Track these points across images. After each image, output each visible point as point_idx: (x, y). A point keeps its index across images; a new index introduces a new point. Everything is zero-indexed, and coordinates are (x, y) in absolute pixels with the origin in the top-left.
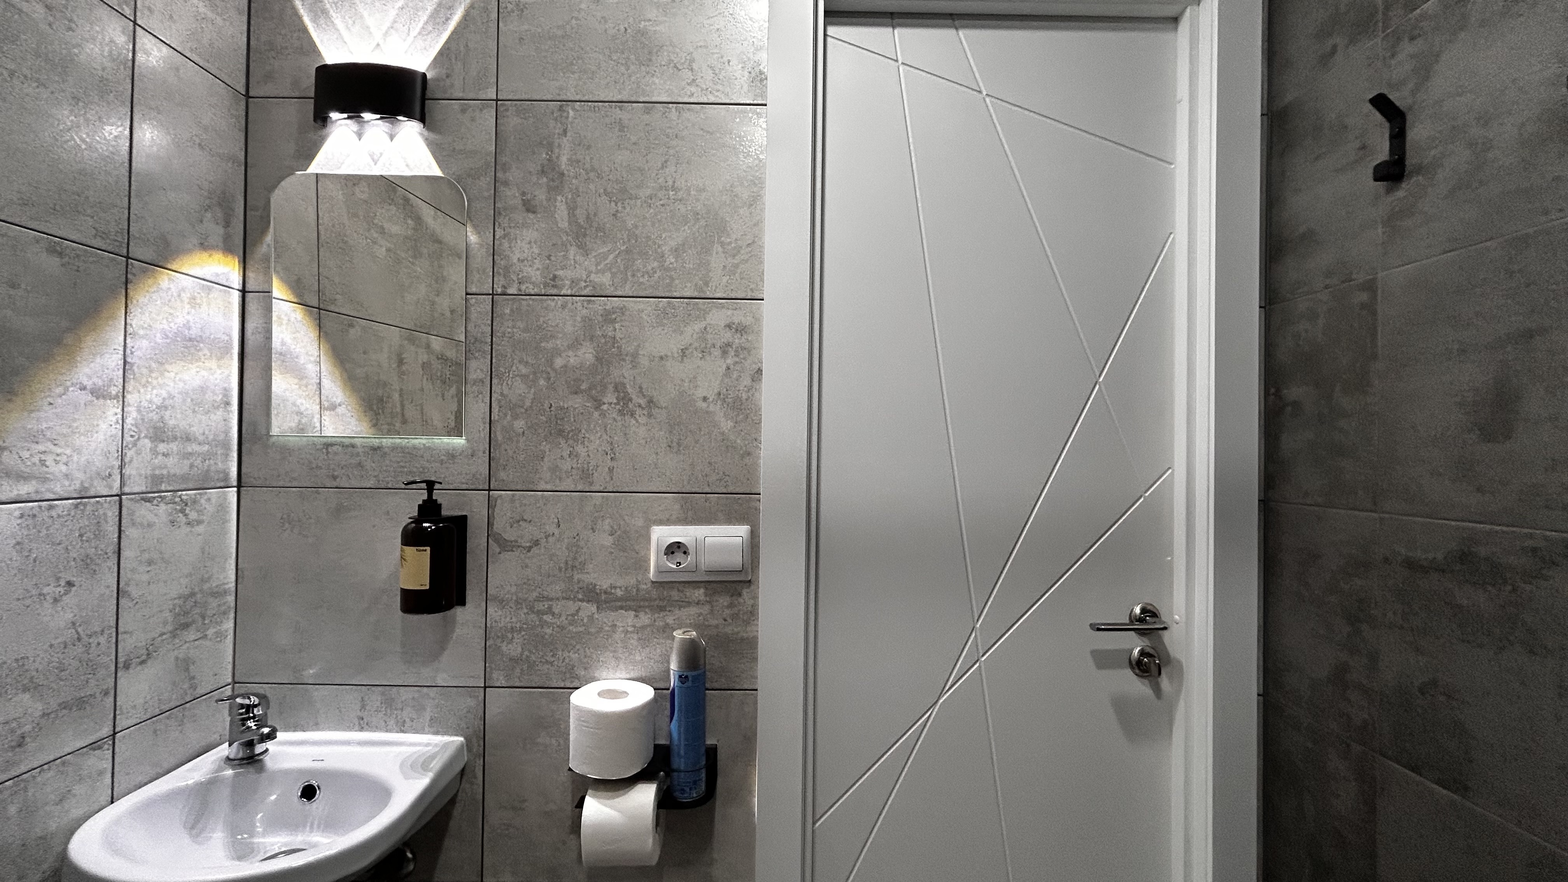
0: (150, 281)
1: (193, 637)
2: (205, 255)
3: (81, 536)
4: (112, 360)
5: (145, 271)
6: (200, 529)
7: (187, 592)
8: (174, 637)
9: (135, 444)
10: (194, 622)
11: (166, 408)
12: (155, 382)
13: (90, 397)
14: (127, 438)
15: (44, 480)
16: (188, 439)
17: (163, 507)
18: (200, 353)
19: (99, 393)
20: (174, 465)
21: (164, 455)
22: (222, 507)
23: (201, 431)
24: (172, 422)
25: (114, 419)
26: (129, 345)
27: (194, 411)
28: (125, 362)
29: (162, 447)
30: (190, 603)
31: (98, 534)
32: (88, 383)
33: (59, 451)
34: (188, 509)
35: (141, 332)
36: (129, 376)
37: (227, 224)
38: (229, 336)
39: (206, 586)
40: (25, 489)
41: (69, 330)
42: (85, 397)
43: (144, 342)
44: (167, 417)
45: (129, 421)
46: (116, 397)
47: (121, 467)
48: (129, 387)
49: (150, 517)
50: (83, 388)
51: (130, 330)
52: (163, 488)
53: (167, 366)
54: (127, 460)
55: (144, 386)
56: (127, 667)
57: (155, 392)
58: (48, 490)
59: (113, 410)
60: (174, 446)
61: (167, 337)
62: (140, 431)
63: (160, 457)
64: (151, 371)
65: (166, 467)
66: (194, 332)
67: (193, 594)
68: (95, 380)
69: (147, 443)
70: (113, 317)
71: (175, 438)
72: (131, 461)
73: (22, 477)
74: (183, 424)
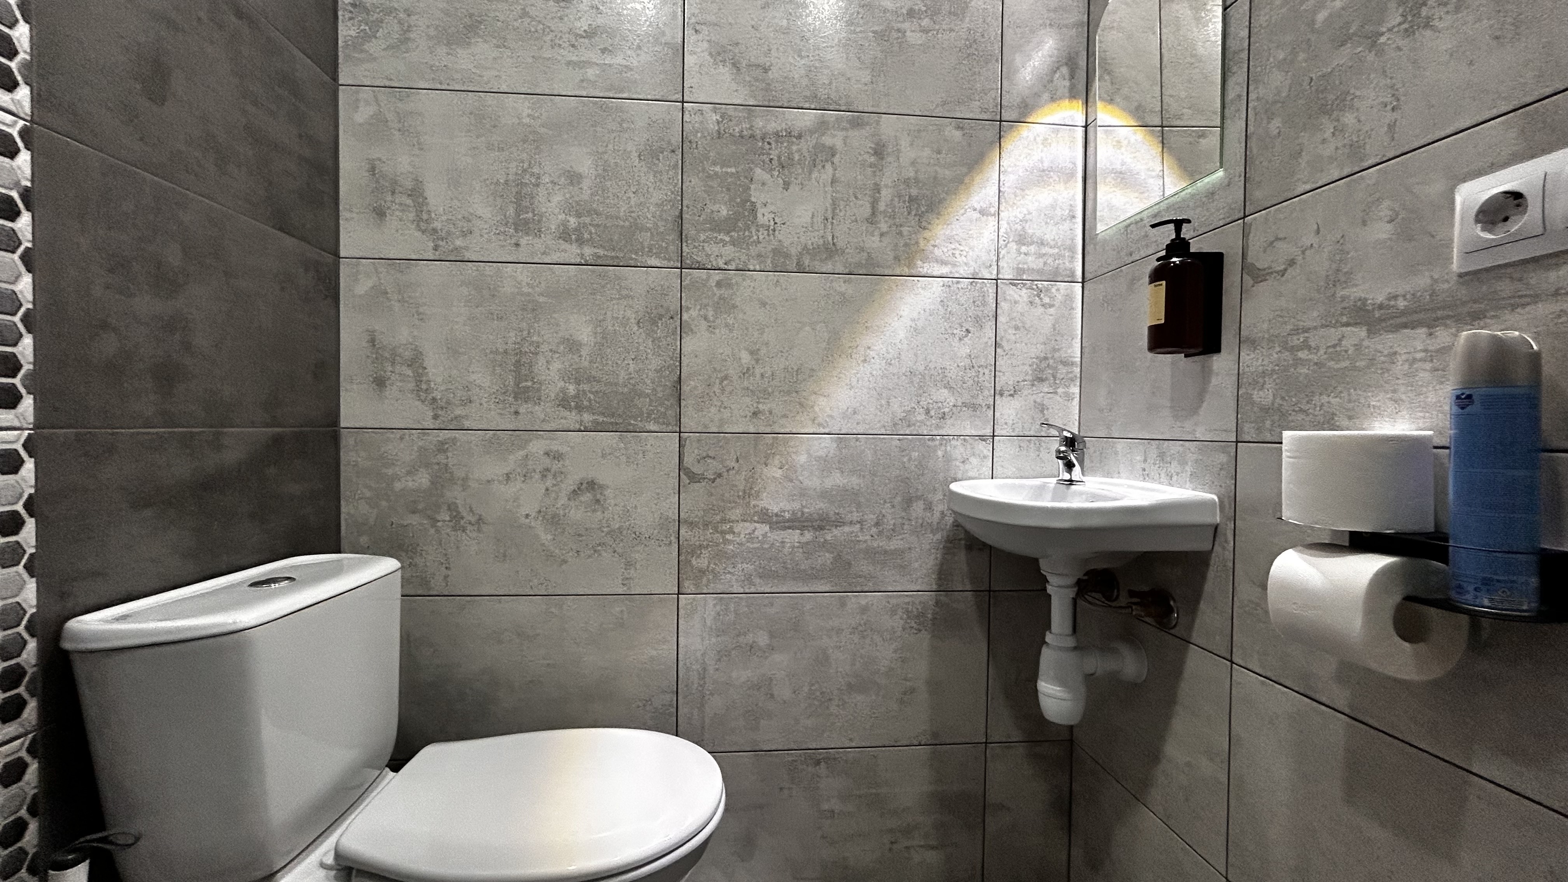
0: (1015, 134)
1: (1046, 390)
2: (1055, 105)
3: (974, 302)
4: (991, 190)
5: (1012, 127)
6: (1052, 311)
7: (1042, 355)
8: (1033, 385)
9: (1006, 246)
10: (1046, 379)
11: (1026, 221)
12: (1019, 203)
13: (979, 215)
14: (1001, 242)
15: (954, 265)
16: (1042, 244)
17: (1024, 291)
18: (1051, 180)
19: (983, 212)
20: (1033, 263)
21: (1025, 254)
22: (1069, 297)
23: (1052, 238)
24: (1030, 231)
25: (993, 229)
26: (1002, 180)
27: (1046, 223)
28: (999, 191)
29: (1024, 249)
30: (1043, 365)
31: (985, 303)
32: (977, 206)
33: (962, 248)
34: (1042, 295)
35: (1010, 170)
36: (1002, 200)
37: (1072, 77)
38: (1074, 164)
39: (1057, 355)
40: (945, 270)
41: (966, 174)
42: (976, 215)
43: (1011, 176)
44: (1027, 228)
45: (1002, 231)
46: (994, 215)
47: (998, 261)
48: (1002, 208)
49: (1017, 297)
50: (975, 210)
51: (1002, 169)
52: (1024, 277)
53: (1027, 192)
54: (1001, 256)
55: (1012, 207)
56: (1001, 395)
57: (1019, 210)
58: (957, 272)
59: (992, 222)
60: (1033, 249)
61: (1027, 170)
62: (1009, 237)
63: (1022, 256)
64: (1016, 196)
65: (1026, 263)
66: (1046, 165)
67: (1046, 358)
68: (982, 204)
69: (1013, 246)
70: (992, 162)
71: (1032, 243)
72: (1003, 257)
73: (943, 263)
74: (1038, 233)
